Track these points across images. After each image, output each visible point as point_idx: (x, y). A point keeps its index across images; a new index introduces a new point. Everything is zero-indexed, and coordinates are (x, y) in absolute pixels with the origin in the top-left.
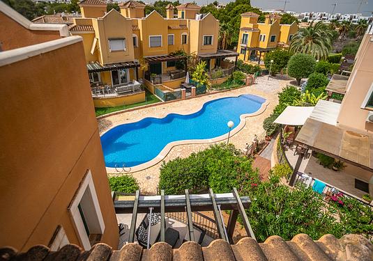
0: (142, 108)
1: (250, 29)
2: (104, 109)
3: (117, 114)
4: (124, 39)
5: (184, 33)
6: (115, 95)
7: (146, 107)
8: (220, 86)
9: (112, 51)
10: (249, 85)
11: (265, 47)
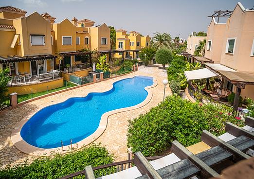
0: (62, 92)
1: (124, 39)
2: (26, 96)
3: (40, 98)
4: (44, 36)
5: (87, 37)
6: (37, 82)
7: (65, 91)
8: (117, 72)
9: (33, 45)
10: (136, 71)
11: (135, 50)
